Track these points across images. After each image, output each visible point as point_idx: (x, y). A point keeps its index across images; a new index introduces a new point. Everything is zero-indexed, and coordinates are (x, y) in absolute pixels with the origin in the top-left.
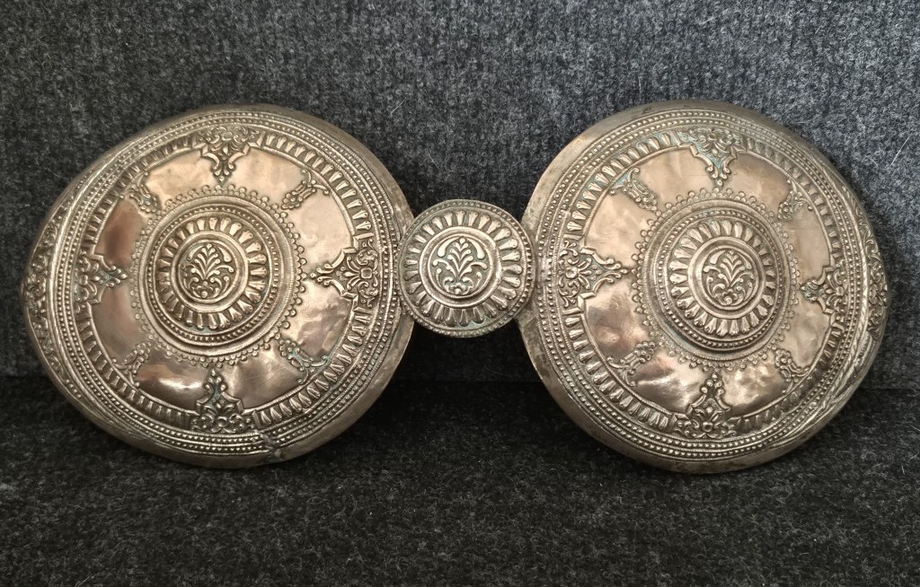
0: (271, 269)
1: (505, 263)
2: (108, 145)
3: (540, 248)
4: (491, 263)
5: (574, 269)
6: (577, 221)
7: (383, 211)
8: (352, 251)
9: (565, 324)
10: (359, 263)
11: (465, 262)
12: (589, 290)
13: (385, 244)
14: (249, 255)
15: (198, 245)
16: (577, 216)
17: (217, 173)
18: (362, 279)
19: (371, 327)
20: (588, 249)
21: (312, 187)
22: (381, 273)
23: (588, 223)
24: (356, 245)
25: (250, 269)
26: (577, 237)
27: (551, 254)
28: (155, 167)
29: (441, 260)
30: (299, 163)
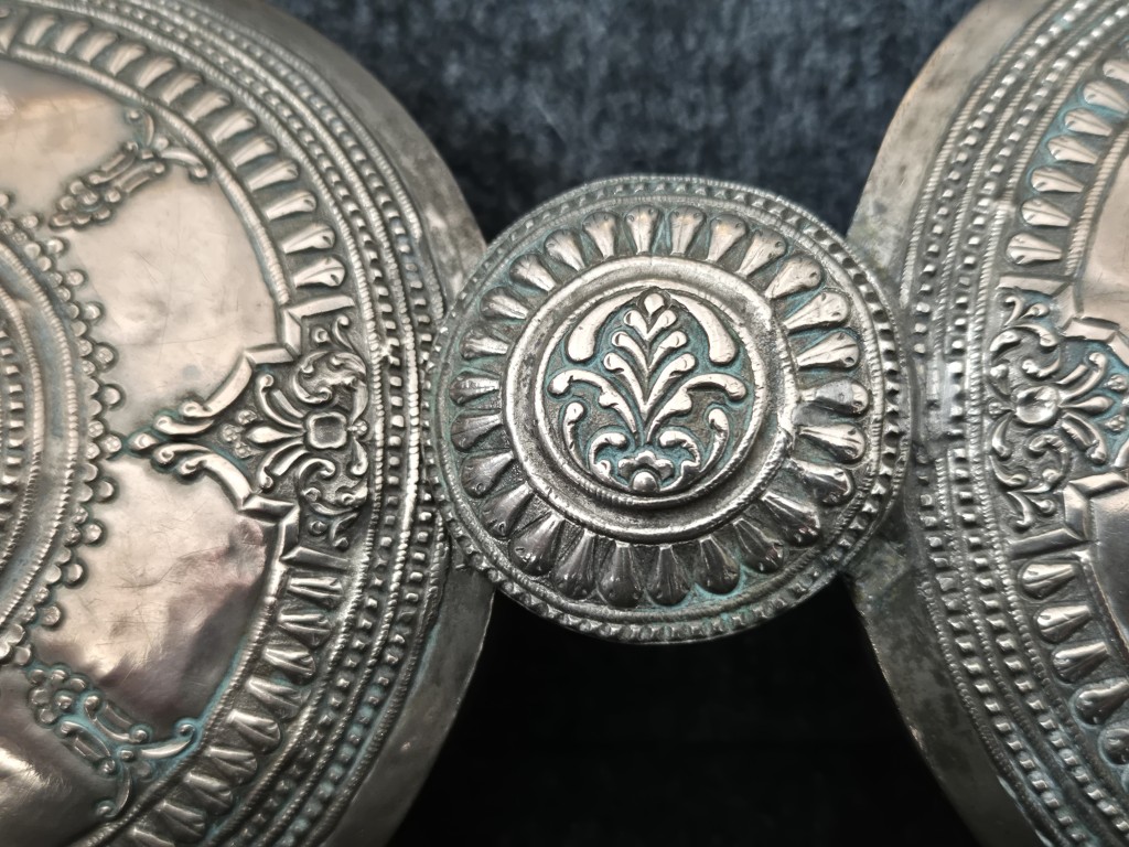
1: (806, 374)
3: (919, 328)
4: (760, 379)
5: (1047, 393)
6: (1041, 231)
7: (386, 226)
8: (277, 355)
9: (1021, 587)
10: (302, 396)
11: (665, 375)
12: (1102, 465)
13: (391, 333)
16: (1038, 214)
18: (313, 452)
19: (345, 614)
20: (1090, 321)
21: (157, 158)
22: (378, 428)
23: (1080, 235)
24: (292, 335)
26: (1046, 285)
27: (958, 345)
29: (579, 374)
30: (122, 89)
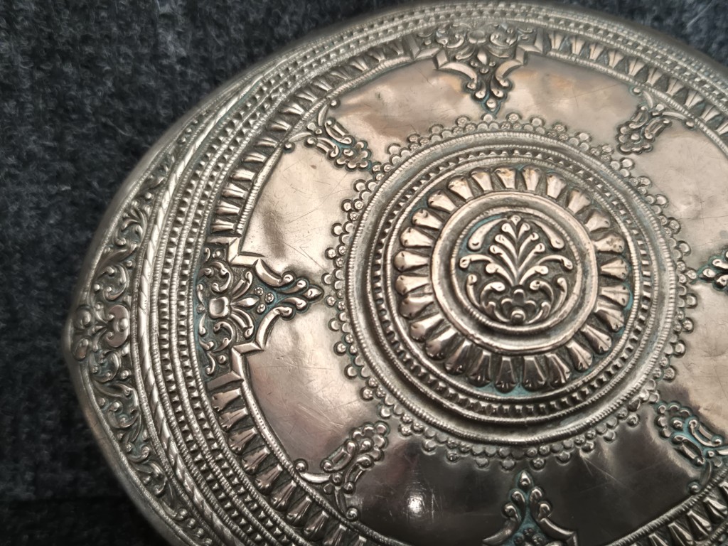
0: (635, 262)
2: (217, 77)
14: (594, 235)
15: (488, 219)
17: (480, 95)
21: (661, 115)
25: (601, 263)
28: (348, 92)
30: (622, 76)
